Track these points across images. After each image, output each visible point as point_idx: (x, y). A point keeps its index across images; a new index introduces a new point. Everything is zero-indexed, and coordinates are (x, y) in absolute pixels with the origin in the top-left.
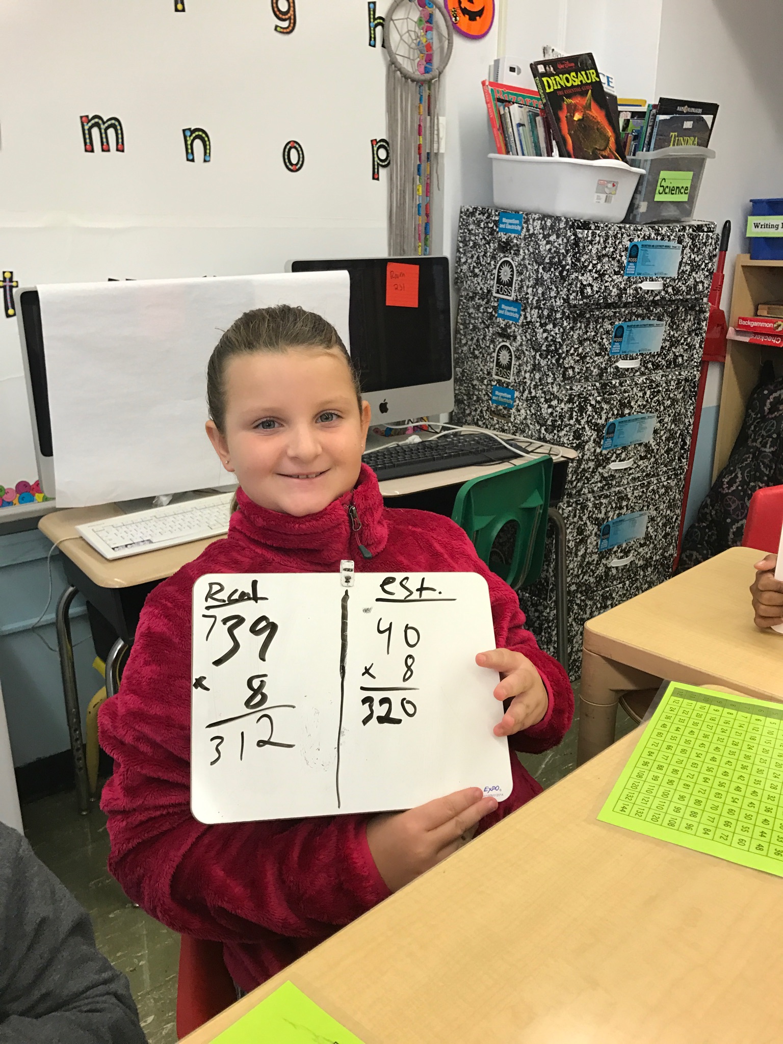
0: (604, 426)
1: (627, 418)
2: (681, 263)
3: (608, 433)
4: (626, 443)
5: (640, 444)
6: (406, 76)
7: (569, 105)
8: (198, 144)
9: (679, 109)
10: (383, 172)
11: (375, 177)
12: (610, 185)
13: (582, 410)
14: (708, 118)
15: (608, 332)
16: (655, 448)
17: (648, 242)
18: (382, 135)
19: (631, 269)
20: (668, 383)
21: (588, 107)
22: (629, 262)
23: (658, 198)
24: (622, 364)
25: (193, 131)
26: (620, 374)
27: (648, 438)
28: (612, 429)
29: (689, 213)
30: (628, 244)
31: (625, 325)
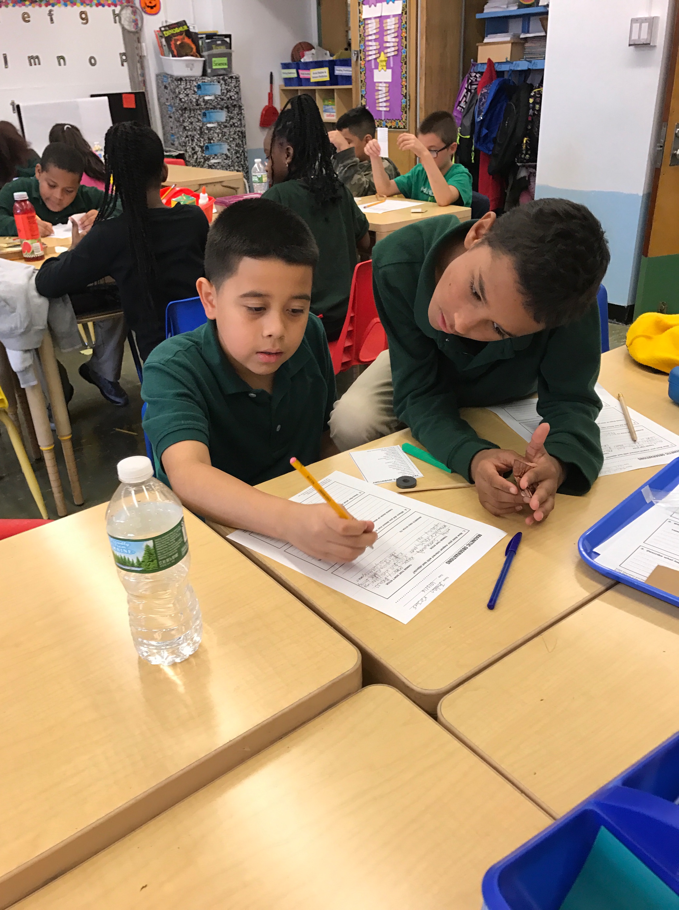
0: (203, 146)
1: (213, 144)
2: (221, 90)
3: (206, 149)
4: (216, 153)
5: (223, 154)
6: (129, 32)
7: (175, 40)
8: (62, 61)
9: (214, 37)
10: (125, 64)
11: (123, 65)
12: (191, 65)
13: (193, 140)
14: (227, 40)
15: (199, 114)
16: (231, 156)
17: (204, 83)
18: (123, 51)
19: (199, 92)
20: (230, 132)
21: (184, 39)
22: (198, 90)
23: (214, 67)
24: (209, 125)
25: (60, 57)
26: (209, 129)
27: (226, 152)
28: (207, 148)
29: (231, 72)
30: (196, 84)
31: (207, 112)
